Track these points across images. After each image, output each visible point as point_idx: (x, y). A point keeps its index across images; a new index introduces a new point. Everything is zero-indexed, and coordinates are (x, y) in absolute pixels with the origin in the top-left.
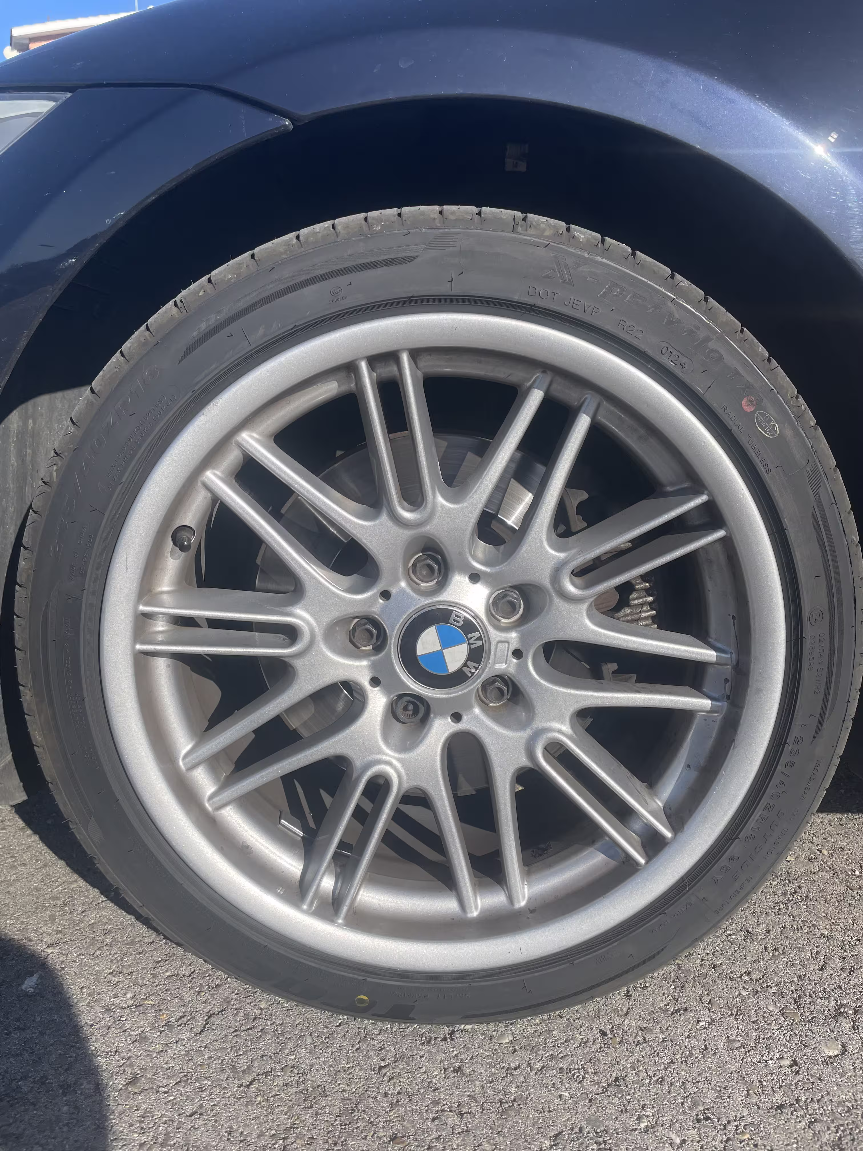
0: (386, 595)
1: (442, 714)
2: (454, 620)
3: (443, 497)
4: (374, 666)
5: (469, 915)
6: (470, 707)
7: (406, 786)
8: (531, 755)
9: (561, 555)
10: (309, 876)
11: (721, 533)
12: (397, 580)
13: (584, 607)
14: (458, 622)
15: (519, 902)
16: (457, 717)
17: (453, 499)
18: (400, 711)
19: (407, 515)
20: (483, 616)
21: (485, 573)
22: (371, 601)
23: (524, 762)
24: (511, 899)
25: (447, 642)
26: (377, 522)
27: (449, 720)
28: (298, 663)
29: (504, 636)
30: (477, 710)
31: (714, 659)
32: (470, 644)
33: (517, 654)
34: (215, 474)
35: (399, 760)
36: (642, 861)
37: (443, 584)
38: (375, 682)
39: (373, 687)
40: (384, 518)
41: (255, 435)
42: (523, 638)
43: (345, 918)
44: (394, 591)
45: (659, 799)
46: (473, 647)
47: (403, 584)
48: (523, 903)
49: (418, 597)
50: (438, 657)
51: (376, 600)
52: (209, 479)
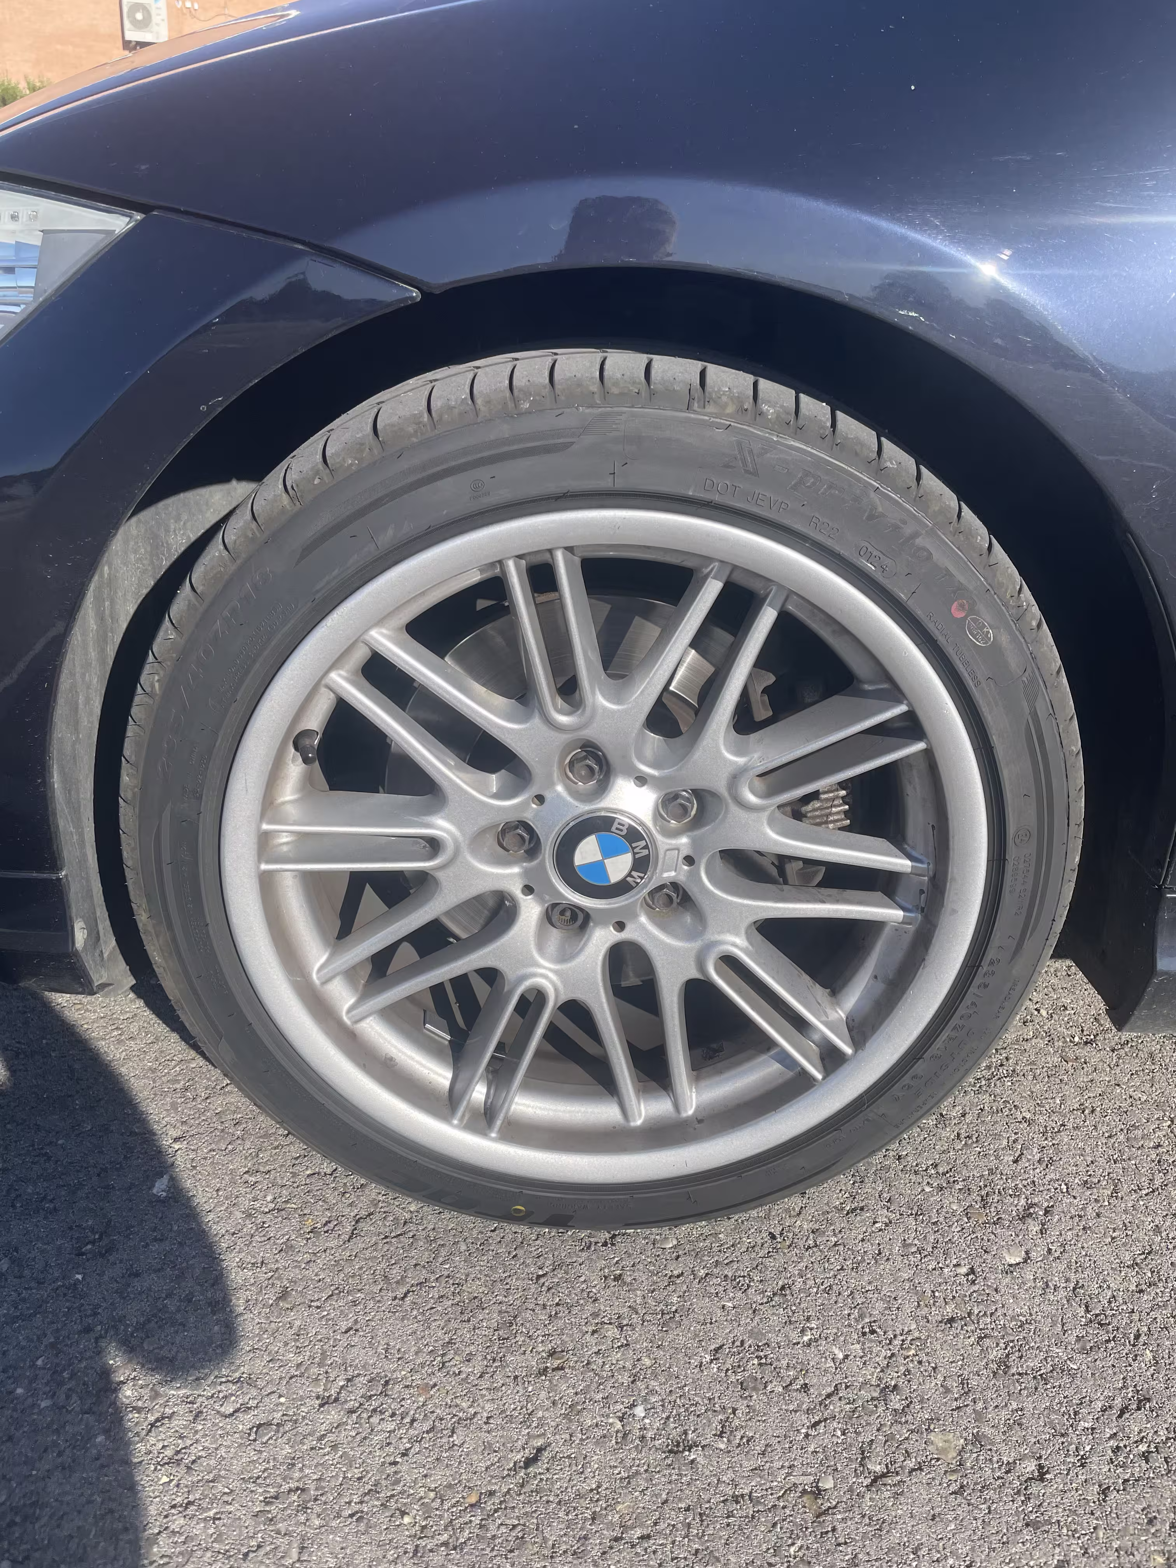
0: (540, 799)
1: (604, 923)
2: (617, 829)
3: (604, 696)
4: (526, 873)
5: (632, 1124)
6: (635, 916)
7: (564, 998)
8: (701, 966)
9: (741, 760)
10: (459, 1086)
11: (921, 746)
12: (552, 784)
13: (765, 815)
14: (621, 830)
15: (686, 1111)
16: (620, 926)
17: (617, 698)
18: (555, 917)
19: (563, 719)
20: (650, 824)
21: (653, 777)
22: (524, 805)
23: (694, 974)
24: (677, 1106)
25: (608, 851)
26: (528, 725)
27: (612, 929)
28: (440, 875)
29: (674, 842)
30: (643, 919)
31: (909, 870)
32: (634, 854)
33: (689, 860)
34: (340, 675)
35: (556, 972)
36: (819, 1076)
37: (603, 787)
38: (528, 890)
39: (526, 895)
40: (536, 721)
41: (384, 631)
42: (694, 843)
43: (500, 1131)
44: (548, 795)
45: (842, 1010)
46: (637, 856)
47: (560, 788)
48: (690, 1112)
49: (576, 803)
50: (599, 867)
51: (529, 805)
52: (334, 682)
